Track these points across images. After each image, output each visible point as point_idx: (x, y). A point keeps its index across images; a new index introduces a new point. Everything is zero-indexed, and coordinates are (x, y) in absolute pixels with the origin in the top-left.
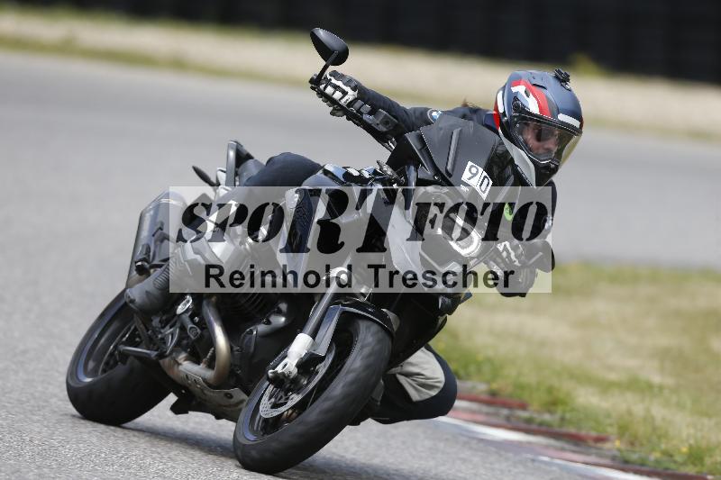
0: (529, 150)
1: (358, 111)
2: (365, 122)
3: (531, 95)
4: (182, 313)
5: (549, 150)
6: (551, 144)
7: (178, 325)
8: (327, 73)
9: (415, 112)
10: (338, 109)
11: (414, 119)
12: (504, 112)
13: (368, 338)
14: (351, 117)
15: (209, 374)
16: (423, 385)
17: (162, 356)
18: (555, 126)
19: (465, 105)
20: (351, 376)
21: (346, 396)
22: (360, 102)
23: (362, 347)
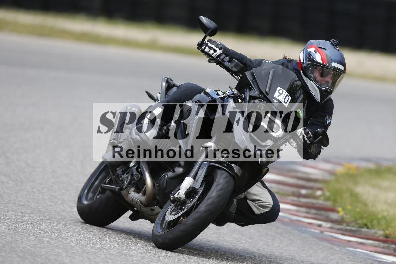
0: (316, 82)
1: (223, 60)
2: (226, 66)
3: (317, 53)
4: (132, 167)
5: (327, 82)
6: (329, 79)
7: (130, 173)
8: (206, 40)
9: (256, 61)
10: (212, 59)
11: (255, 65)
12: (304, 62)
13: (221, 180)
14: (219, 64)
15: (143, 198)
16: (261, 206)
17: (121, 189)
18: (330, 69)
19: (285, 58)
20: (210, 201)
21: (207, 211)
22: (223, 56)
23: (217, 185)
